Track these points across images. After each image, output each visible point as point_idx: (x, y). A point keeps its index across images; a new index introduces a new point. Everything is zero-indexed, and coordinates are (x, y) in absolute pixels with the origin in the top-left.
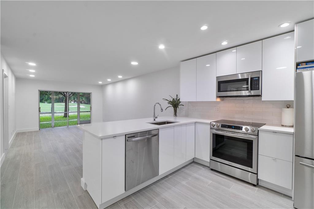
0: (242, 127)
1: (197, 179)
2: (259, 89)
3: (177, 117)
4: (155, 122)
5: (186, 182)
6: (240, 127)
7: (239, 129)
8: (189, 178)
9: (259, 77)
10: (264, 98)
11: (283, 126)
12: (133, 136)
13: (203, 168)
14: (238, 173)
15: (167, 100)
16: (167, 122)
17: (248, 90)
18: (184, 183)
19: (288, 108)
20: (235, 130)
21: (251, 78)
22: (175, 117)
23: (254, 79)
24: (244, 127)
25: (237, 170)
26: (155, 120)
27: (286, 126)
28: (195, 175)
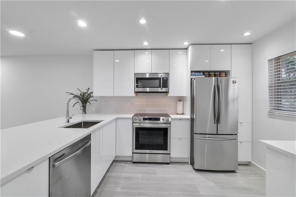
0: (160, 118)
1: (128, 178)
2: (167, 87)
3: (87, 114)
4: (69, 124)
5: (120, 187)
6: (158, 118)
7: (158, 120)
8: (121, 182)
9: (167, 78)
10: (170, 94)
11: (177, 114)
12: (62, 154)
13: (126, 164)
14: (159, 158)
15: (71, 94)
16: (84, 122)
17: (161, 87)
18: (119, 189)
19: (180, 101)
20: (155, 121)
21: (163, 78)
22: (84, 115)
23: (164, 79)
24: (161, 118)
25: (158, 156)
26: (68, 121)
27: (179, 114)
28: (124, 175)
